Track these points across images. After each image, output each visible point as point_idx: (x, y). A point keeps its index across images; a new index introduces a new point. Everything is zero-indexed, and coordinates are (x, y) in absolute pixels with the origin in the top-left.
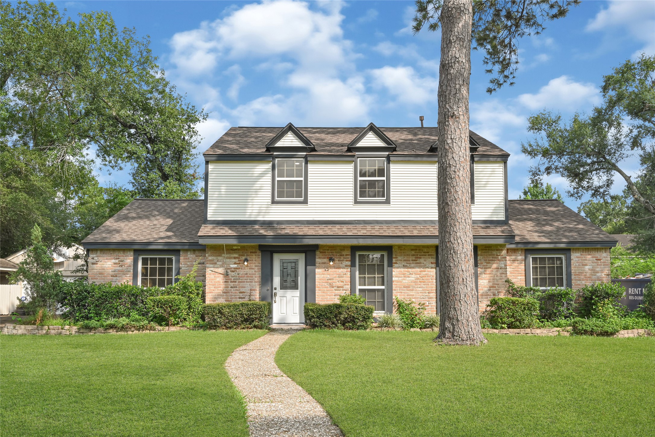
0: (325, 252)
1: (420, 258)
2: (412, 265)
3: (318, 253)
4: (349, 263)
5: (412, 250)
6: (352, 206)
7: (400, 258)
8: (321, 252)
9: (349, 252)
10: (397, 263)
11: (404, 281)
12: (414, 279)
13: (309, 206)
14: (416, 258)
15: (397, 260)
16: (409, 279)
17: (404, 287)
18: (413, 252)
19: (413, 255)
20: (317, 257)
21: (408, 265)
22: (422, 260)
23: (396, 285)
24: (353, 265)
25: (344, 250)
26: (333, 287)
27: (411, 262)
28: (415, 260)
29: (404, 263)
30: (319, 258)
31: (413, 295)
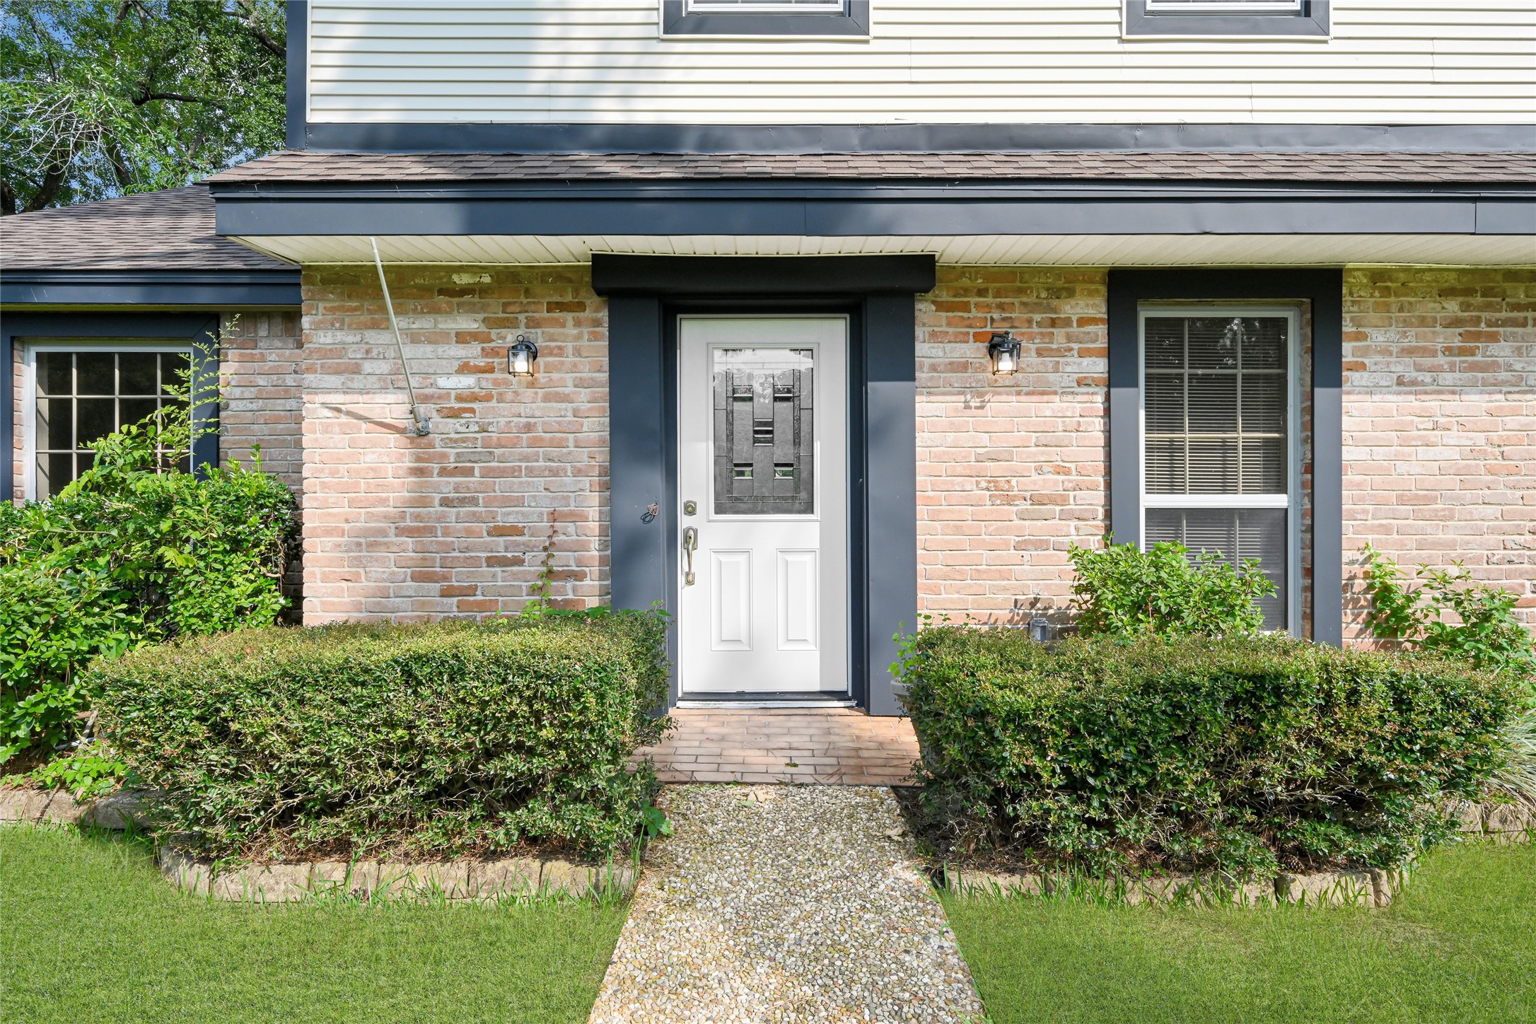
0: (965, 307)
1: (1493, 338)
2: (1448, 378)
3: (924, 309)
4: (1099, 366)
5: (1447, 293)
6: (1114, 45)
7: (1378, 337)
8: (940, 306)
9: (1094, 306)
10: (1362, 367)
11: (1402, 467)
12: (1454, 454)
13: (875, 46)
14: (1464, 336)
15: (1366, 352)
16: (1431, 453)
17: (1401, 501)
18: (1453, 306)
19: (1455, 322)
20: (919, 332)
21: (1427, 377)
22: (1501, 350)
23: (1359, 486)
24: (1119, 375)
25: (1071, 293)
26: (1009, 501)
27: (1442, 360)
28: (1462, 352)
29: (1404, 367)
30: (934, 336)
31: (1452, 545)
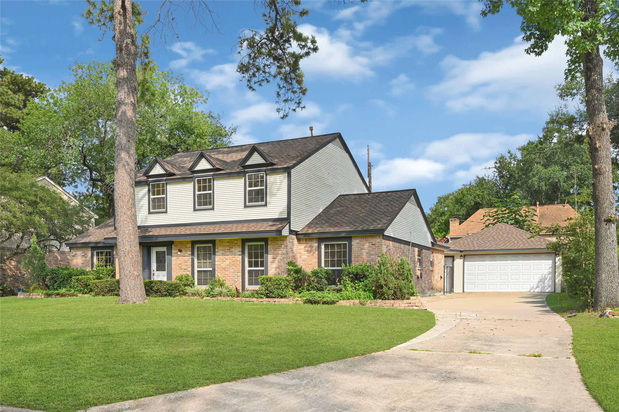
0: (177, 246)
1: (232, 248)
2: (227, 253)
3: (173, 246)
4: (190, 253)
5: (227, 242)
6: (192, 213)
7: (220, 248)
8: (175, 246)
9: (189, 245)
10: (218, 252)
11: (222, 265)
12: (228, 263)
13: (168, 214)
14: (230, 248)
15: (218, 250)
16: (226, 263)
17: (223, 269)
18: (228, 244)
19: (228, 246)
20: (173, 249)
21: (225, 253)
22: (233, 250)
23: (218, 267)
24: (193, 254)
25: (188, 244)
26: (181, 269)
27: (227, 251)
28: (229, 250)
29: (222, 252)
30: (174, 250)
31: (228, 274)
